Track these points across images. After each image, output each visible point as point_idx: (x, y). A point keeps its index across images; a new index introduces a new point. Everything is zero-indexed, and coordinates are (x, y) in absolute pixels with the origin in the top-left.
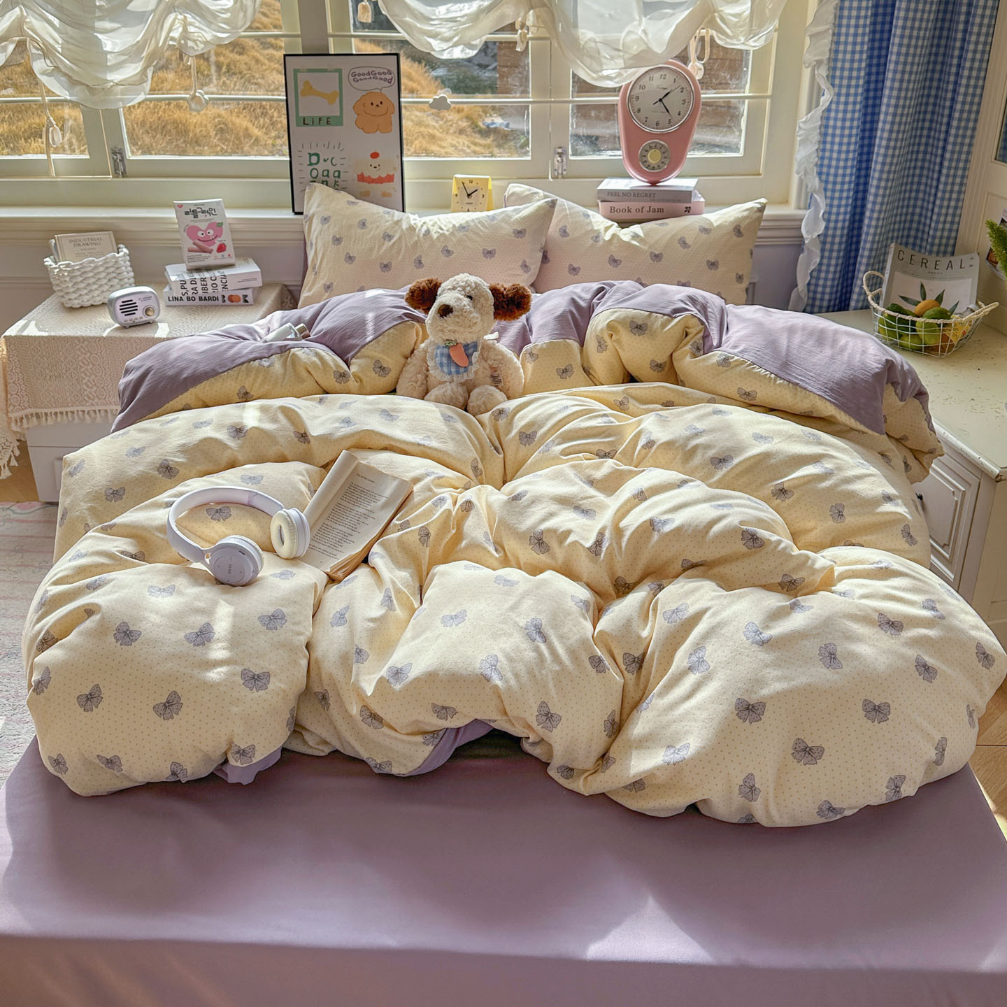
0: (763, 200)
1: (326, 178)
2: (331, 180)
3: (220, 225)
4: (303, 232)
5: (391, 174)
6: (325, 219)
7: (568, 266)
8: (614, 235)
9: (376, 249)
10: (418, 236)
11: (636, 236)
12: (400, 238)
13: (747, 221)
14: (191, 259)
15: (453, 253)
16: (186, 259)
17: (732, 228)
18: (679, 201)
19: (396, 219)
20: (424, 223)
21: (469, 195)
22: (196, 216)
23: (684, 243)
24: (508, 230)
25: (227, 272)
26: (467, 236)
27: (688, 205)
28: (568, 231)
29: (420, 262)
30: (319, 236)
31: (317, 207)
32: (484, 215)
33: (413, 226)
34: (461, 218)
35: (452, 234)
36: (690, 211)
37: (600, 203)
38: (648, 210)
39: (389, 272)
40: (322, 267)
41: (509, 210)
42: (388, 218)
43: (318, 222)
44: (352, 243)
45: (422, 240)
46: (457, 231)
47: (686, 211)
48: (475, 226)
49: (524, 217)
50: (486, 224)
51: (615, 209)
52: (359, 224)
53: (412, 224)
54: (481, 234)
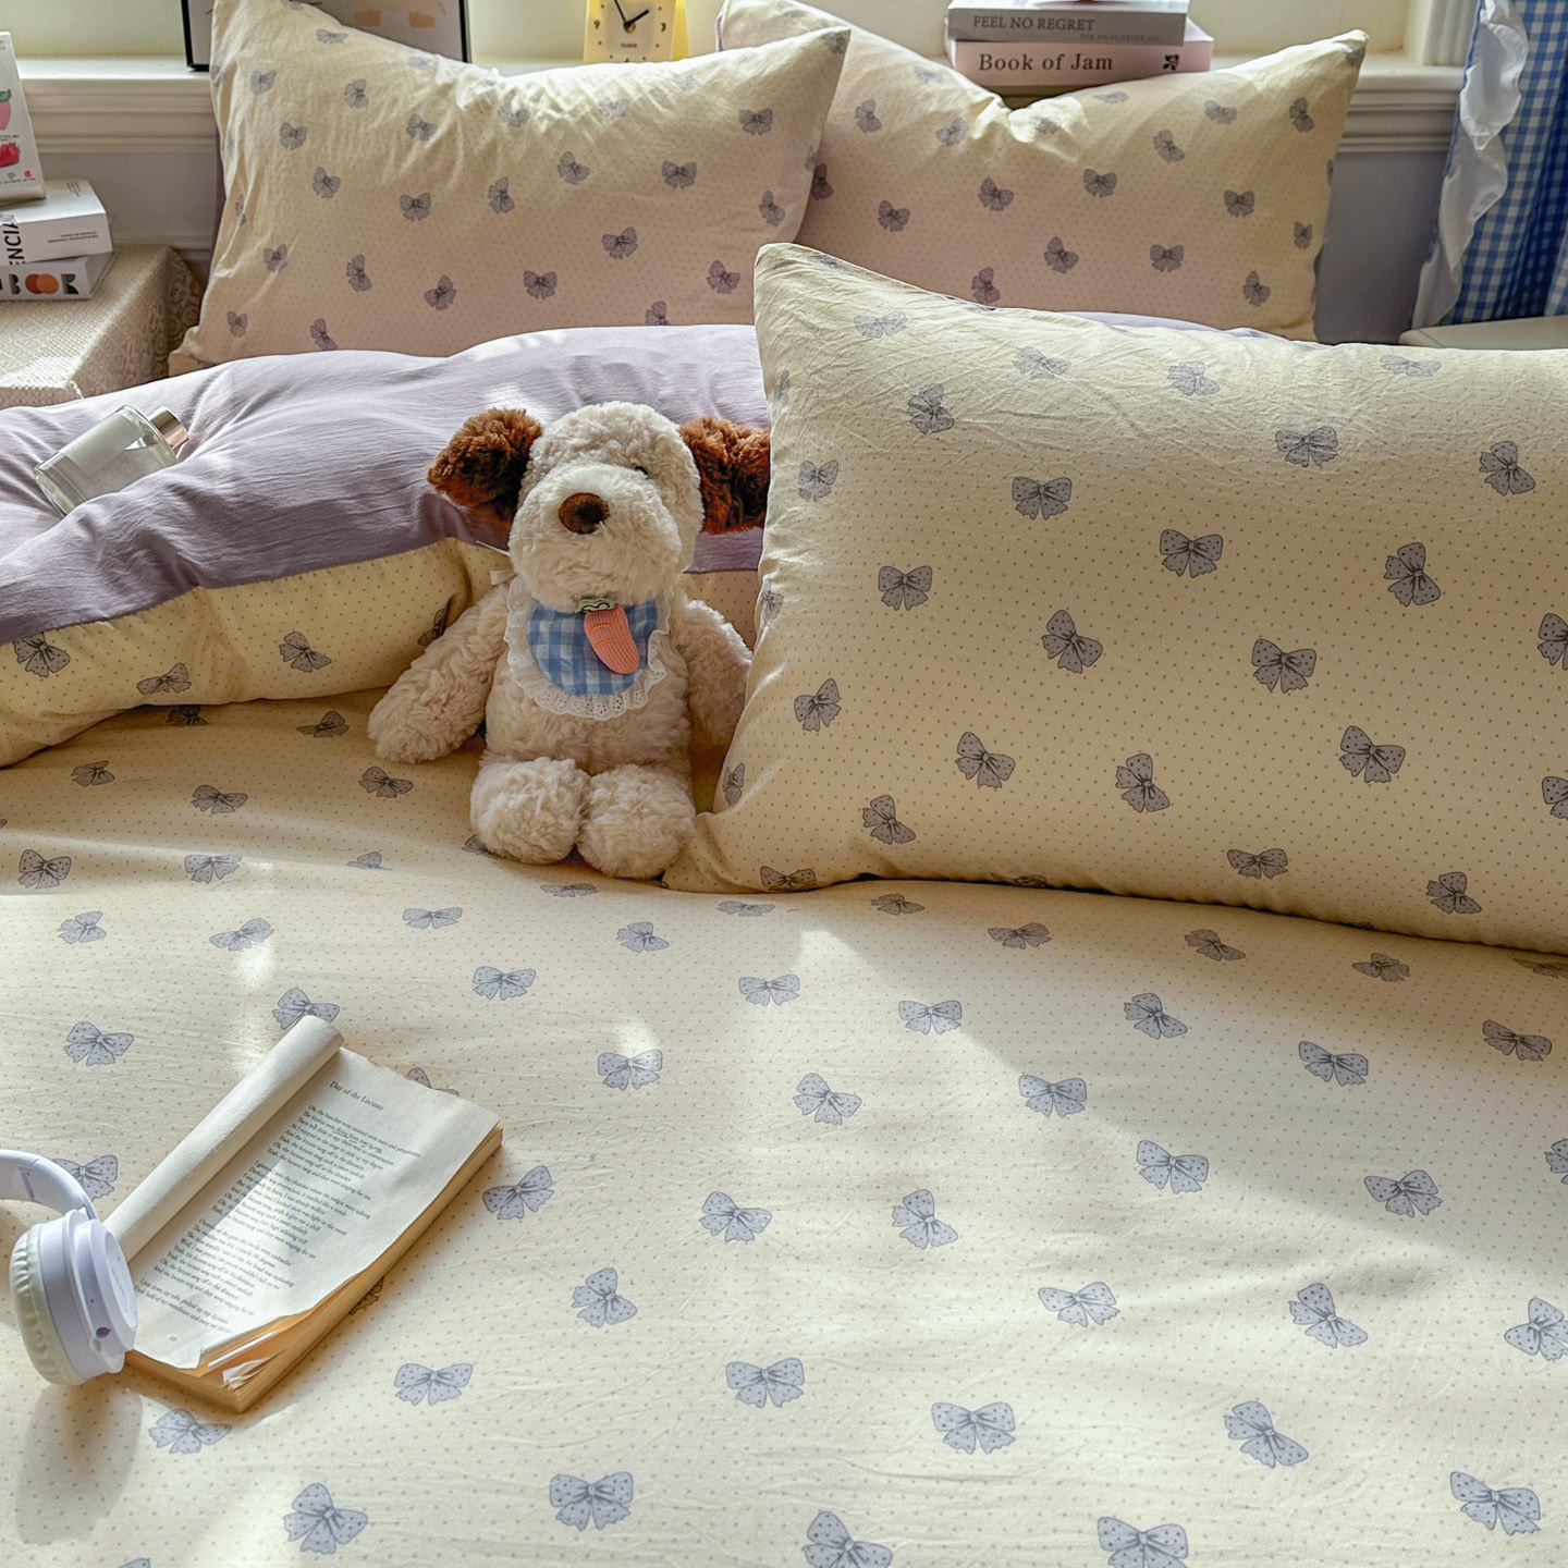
0: (1357, 35)
3: (3, 98)
4: (213, 116)
6: (262, 79)
7: (877, 207)
8: (993, 127)
9: (391, 162)
10: (497, 126)
11: (1047, 128)
12: (451, 132)
13: (1323, 90)
15: (588, 171)
17: (1288, 106)
18: (1154, 40)
19: (441, 80)
20: (513, 93)
21: (628, 25)
23: (1168, 147)
24: (724, 110)
25: (21, 217)
26: (622, 129)
27: (1172, 50)
28: (877, 114)
29: (504, 196)
30: (247, 125)
31: (243, 48)
32: (667, 75)
33: (483, 100)
34: (608, 80)
35: (585, 121)
36: (1177, 69)
37: (952, 46)
38: (1075, 63)
39: (424, 220)
40: (259, 202)
41: (731, 56)
42: (422, 76)
43: (245, 86)
44: (330, 145)
45: (508, 137)
46: (595, 114)
47: (1166, 66)
48: (644, 101)
49: (766, 78)
50: (670, 96)
51: (993, 62)
52: (346, 93)
53: (482, 95)
54: (657, 122)
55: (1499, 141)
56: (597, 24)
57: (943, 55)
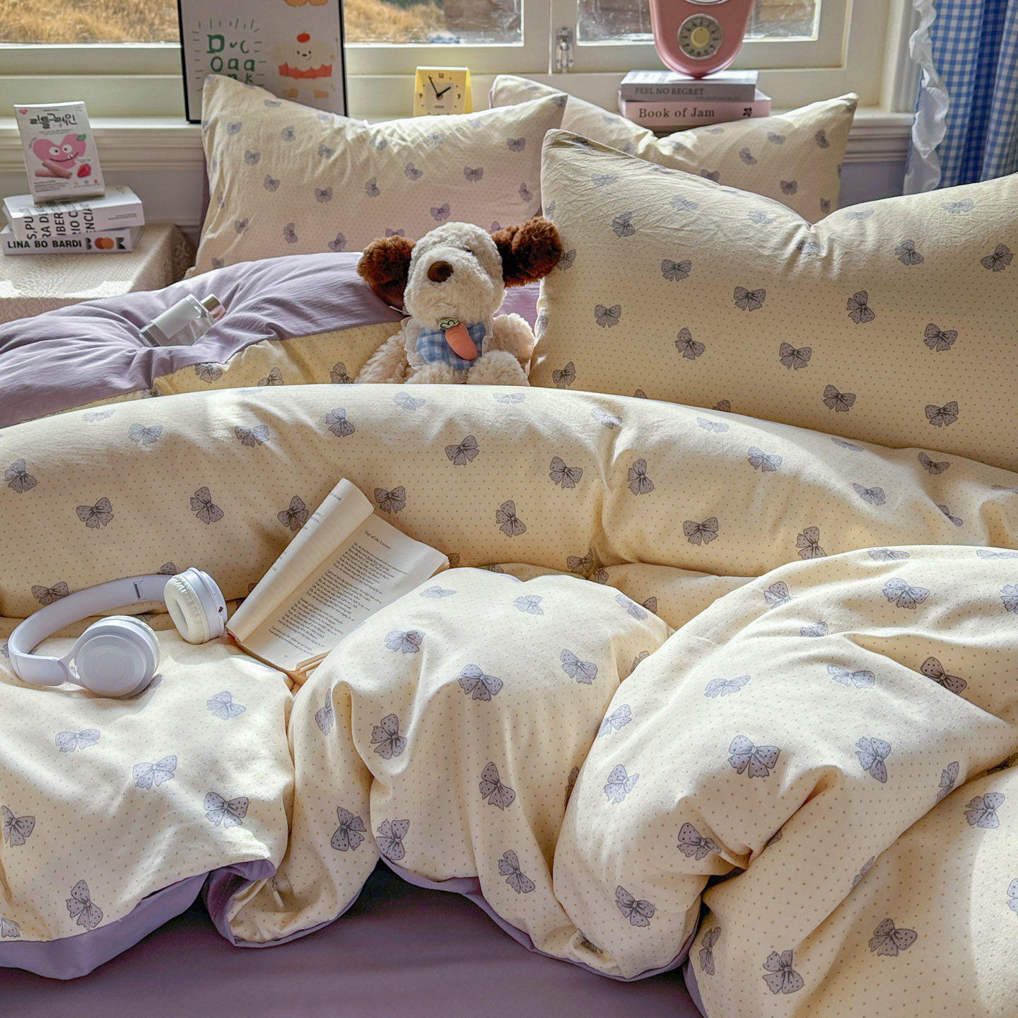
0: (852, 96)
1: (234, 71)
2: (242, 72)
3: (81, 139)
4: (202, 149)
5: (327, 64)
6: (234, 127)
8: (649, 147)
9: (309, 170)
10: (369, 150)
11: (679, 148)
12: (344, 153)
13: (834, 125)
14: (39, 188)
15: (421, 173)
16: (32, 187)
17: (812, 134)
18: (737, 99)
19: (336, 126)
20: (378, 132)
21: (439, 95)
22: (46, 126)
23: (747, 157)
24: (497, 138)
25: (93, 205)
26: (441, 150)
27: (748, 105)
29: (374, 188)
30: (225, 152)
31: (222, 110)
32: (465, 120)
33: (362, 136)
34: (432, 124)
35: (419, 146)
36: (752, 115)
37: (623, 105)
38: (693, 113)
39: (329, 202)
40: (231, 195)
41: (500, 111)
42: (326, 124)
43: (224, 131)
44: (274, 162)
45: (376, 155)
46: (426, 143)
47: (745, 114)
48: (453, 135)
49: (522, 121)
50: (467, 132)
51: (647, 112)
52: (283, 133)
53: (361, 133)
54: (461, 146)
55: (935, 154)
56: (421, 95)
57: (618, 111)
